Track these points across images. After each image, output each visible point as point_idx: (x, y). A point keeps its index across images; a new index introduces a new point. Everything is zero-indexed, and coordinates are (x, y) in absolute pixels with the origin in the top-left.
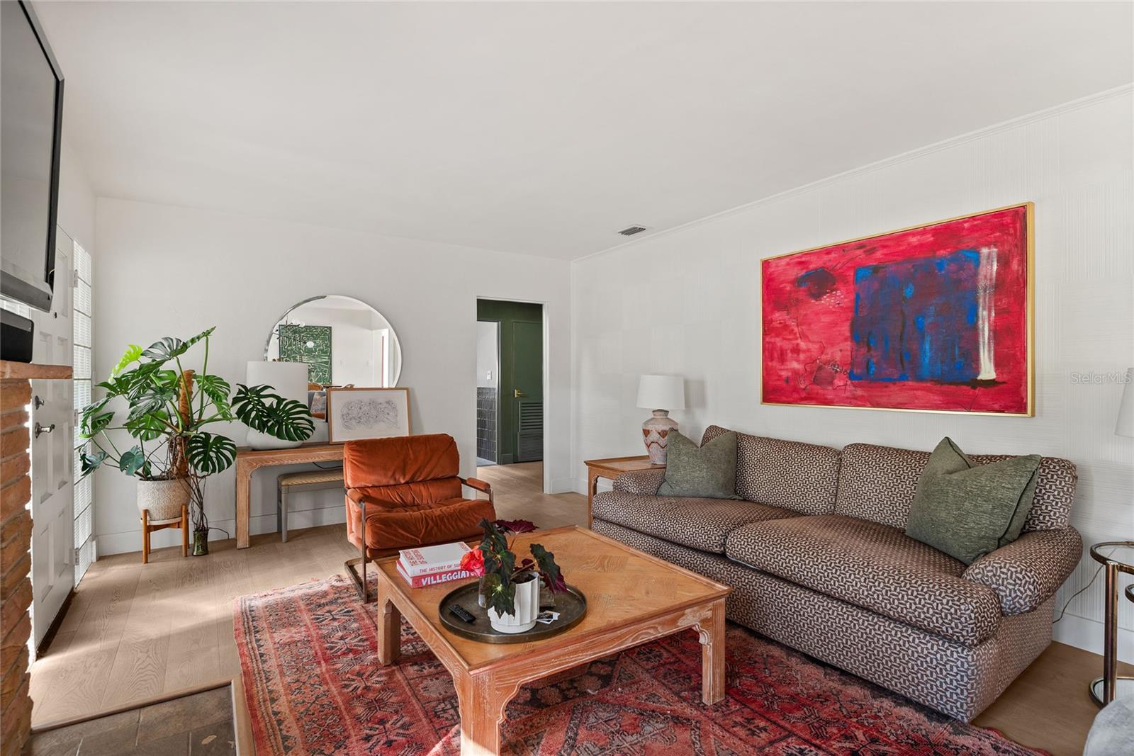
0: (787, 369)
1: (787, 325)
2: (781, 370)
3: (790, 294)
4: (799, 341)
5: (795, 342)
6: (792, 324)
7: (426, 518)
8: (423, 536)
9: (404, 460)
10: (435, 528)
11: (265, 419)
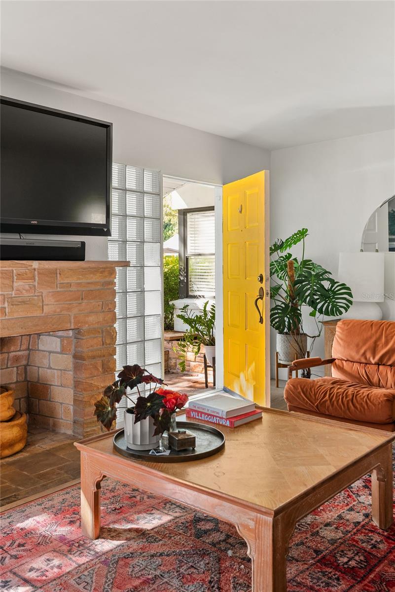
7: (327, 392)
8: (317, 405)
9: (376, 342)
10: (329, 401)
11: (316, 297)
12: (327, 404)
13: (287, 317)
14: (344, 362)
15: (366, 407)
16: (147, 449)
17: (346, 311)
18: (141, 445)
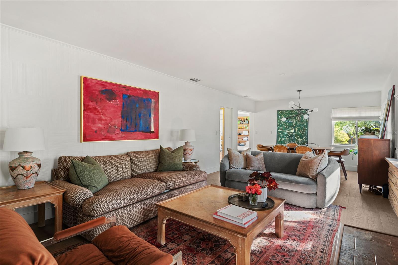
0: (96, 127)
1: (96, 108)
2: (93, 127)
3: (98, 96)
4: (102, 116)
5: (100, 116)
6: (99, 108)
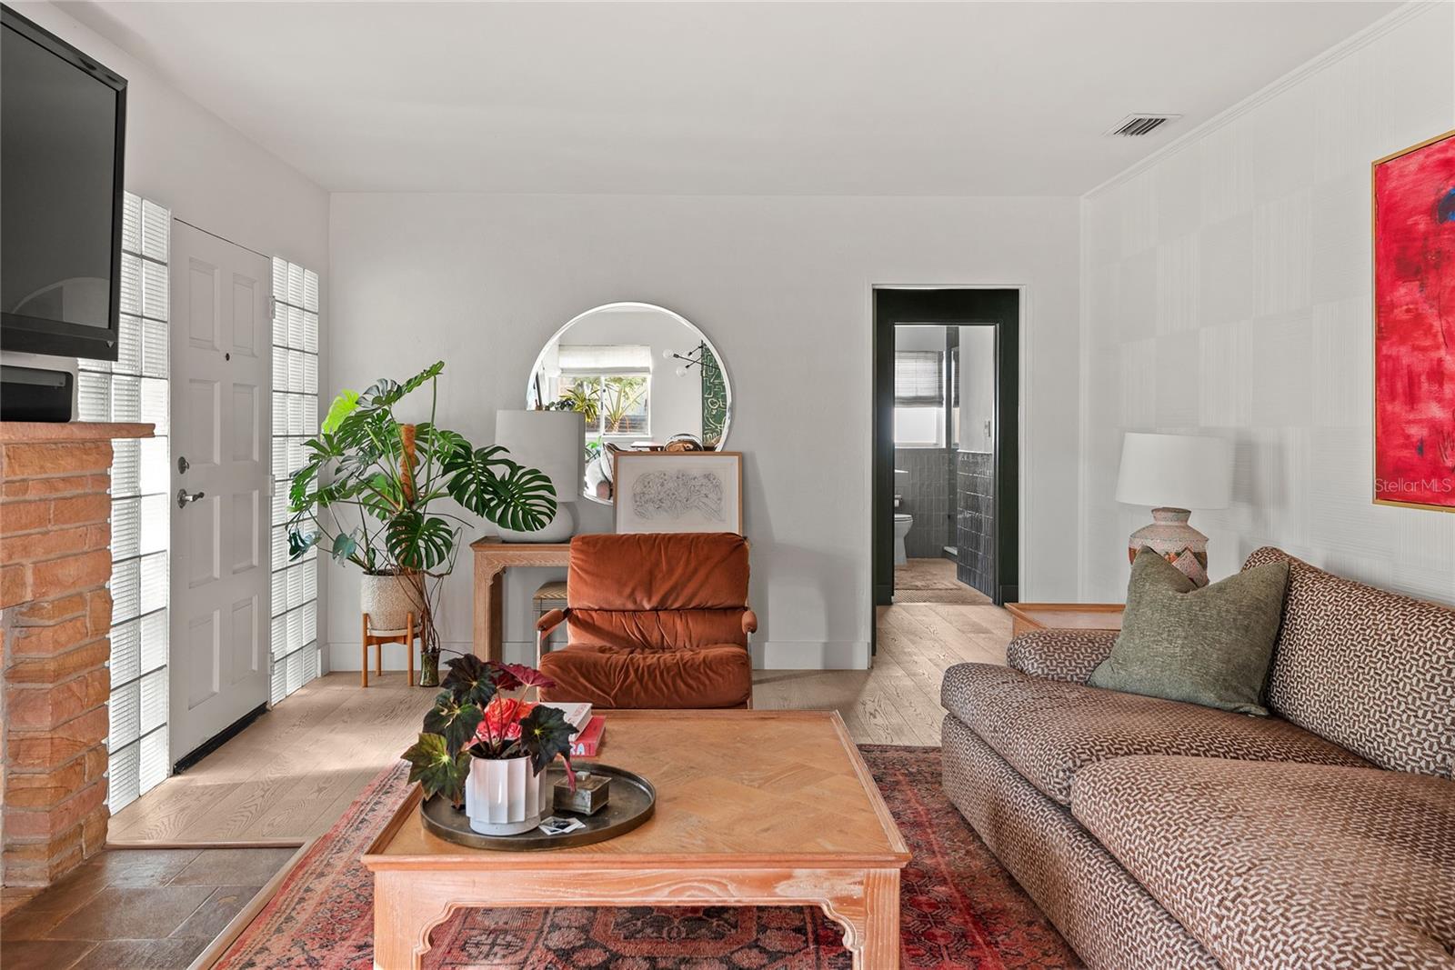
0: (1419, 422)
1: (1420, 314)
2: (1409, 422)
3: (1426, 239)
4: (1442, 353)
5: (1435, 355)
6: (1430, 312)
7: (628, 667)
8: (616, 694)
9: (651, 573)
10: (638, 685)
11: (487, 497)
12: (634, 689)
13: (423, 539)
14: (594, 614)
15: (707, 682)
16: (532, 828)
17: (551, 519)
18: (509, 823)
